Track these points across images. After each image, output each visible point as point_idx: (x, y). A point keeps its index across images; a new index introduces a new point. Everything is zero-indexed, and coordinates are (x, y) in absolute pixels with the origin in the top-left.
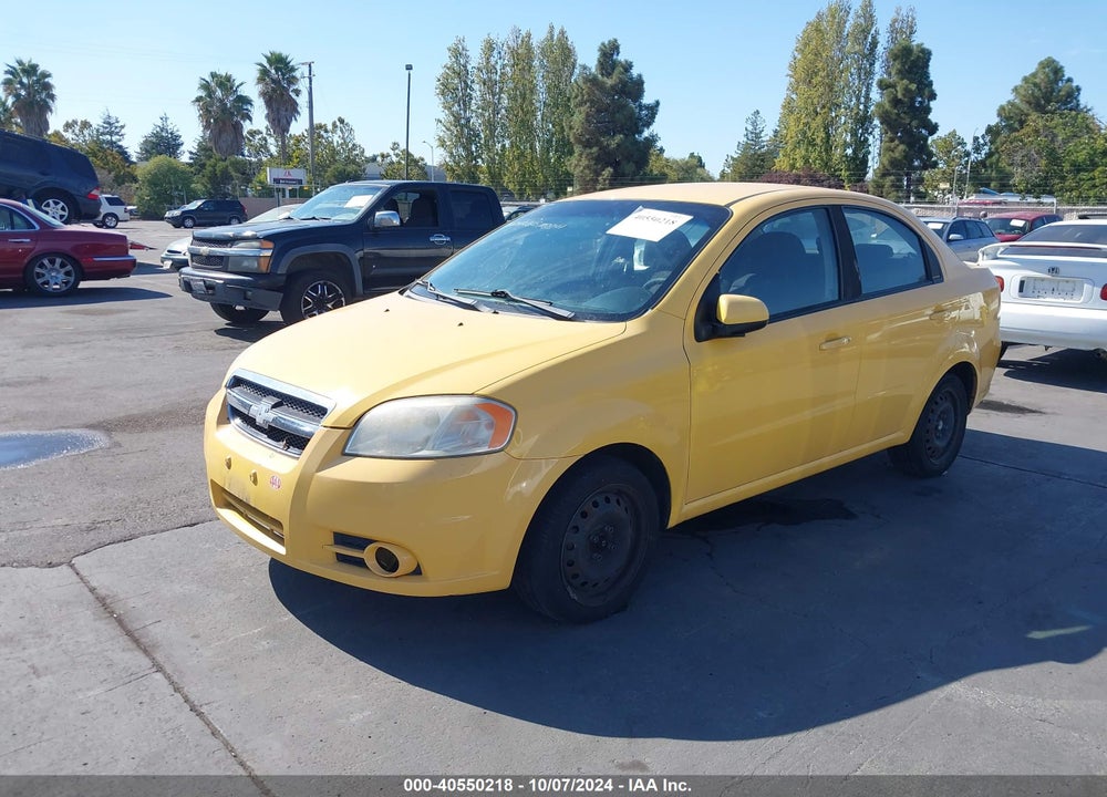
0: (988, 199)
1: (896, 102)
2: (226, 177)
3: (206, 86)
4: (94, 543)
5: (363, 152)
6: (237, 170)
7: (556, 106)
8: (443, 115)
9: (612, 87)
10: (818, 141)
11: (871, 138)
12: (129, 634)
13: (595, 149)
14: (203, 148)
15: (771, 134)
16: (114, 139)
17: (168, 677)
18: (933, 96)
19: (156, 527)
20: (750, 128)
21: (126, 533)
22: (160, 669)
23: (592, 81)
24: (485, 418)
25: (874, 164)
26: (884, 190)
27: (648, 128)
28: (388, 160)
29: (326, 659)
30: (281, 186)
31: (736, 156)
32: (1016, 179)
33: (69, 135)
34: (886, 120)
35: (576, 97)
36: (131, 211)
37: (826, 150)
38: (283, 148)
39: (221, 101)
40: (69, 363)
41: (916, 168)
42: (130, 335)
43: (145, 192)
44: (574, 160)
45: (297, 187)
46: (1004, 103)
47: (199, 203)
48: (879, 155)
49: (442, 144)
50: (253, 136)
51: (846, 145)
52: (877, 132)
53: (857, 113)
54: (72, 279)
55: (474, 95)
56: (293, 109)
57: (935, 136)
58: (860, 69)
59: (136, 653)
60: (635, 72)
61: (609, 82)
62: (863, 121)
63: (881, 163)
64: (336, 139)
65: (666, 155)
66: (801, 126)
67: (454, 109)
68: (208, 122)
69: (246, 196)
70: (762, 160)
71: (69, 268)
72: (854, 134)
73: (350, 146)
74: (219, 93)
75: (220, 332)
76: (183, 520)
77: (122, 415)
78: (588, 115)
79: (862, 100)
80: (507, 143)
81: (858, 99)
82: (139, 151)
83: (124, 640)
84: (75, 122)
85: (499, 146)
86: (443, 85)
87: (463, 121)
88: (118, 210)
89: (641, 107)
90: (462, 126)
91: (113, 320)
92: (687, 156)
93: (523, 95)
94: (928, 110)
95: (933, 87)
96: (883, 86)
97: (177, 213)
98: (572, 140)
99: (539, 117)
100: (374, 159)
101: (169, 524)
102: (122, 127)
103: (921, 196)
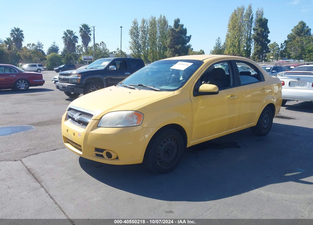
0: (284, 61)
1: (258, 34)
2: (71, 58)
3: (65, 34)
4: (28, 155)
5: (109, 51)
6: (74, 56)
7: (163, 37)
8: (131, 40)
9: (178, 31)
10: (236, 45)
11: (251, 44)
12: (35, 178)
13: (173, 49)
14: (65, 51)
15: (223, 44)
16: (40, 48)
17: (45, 189)
18: (269, 32)
19: (45, 151)
20: (217, 42)
21: (36, 152)
22: (43, 187)
23: (172, 30)
24: (135, 117)
25: (252, 51)
26: (255, 59)
27: (188, 43)
28: (116, 53)
29: (88, 184)
30: (86, 61)
31: (213, 50)
32: (292, 55)
33: (28, 48)
34: (256, 39)
35: (168, 35)
36: (45, 68)
37: (239, 48)
38: (87, 50)
39: (70, 37)
40: (25, 108)
41: (264, 53)
42: (42, 101)
43: (49, 63)
44: (167, 52)
45: (91, 61)
46: (289, 34)
47: (63, 65)
48: (254, 49)
49: (131, 48)
50: (78, 47)
51: (244, 47)
52: (253, 43)
53: (247, 38)
54: (27, 86)
55: (140, 34)
56: (89, 39)
57: (270, 44)
58: (248, 25)
59: (37, 183)
60: (184, 27)
61: (177, 30)
62: (249, 40)
63: (254, 51)
64: (101, 47)
65: (193, 50)
66: (232, 41)
67: (134, 39)
68: (66, 43)
69: (76, 63)
70: (221, 51)
71: (26, 83)
72: (247, 43)
73: (105, 49)
74: (69, 35)
75: (67, 100)
76: (52, 149)
77: (38, 122)
78: (171, 39)
79: (249, 34)
80: (149, 48)
81: (248, 33)
82: (47, 52)
83: (33, 180)
84: (30, 44)
85: (146, 49)
86: (131, 32)
87: (136, 42)
88: (41, 68)
89: (186, 37)
90: (136, 43)
91: (38, 97)
92: (199, 51)
93: (153, 34)
94: (267, 36)
95: (269, 30)
96: (254, 30)
97: (57, 68)
98: (167, 47)
99: (158, 41)
100: (112, 53)
101: (48, 150)
102: (43, 45)
103: (266, 61)
